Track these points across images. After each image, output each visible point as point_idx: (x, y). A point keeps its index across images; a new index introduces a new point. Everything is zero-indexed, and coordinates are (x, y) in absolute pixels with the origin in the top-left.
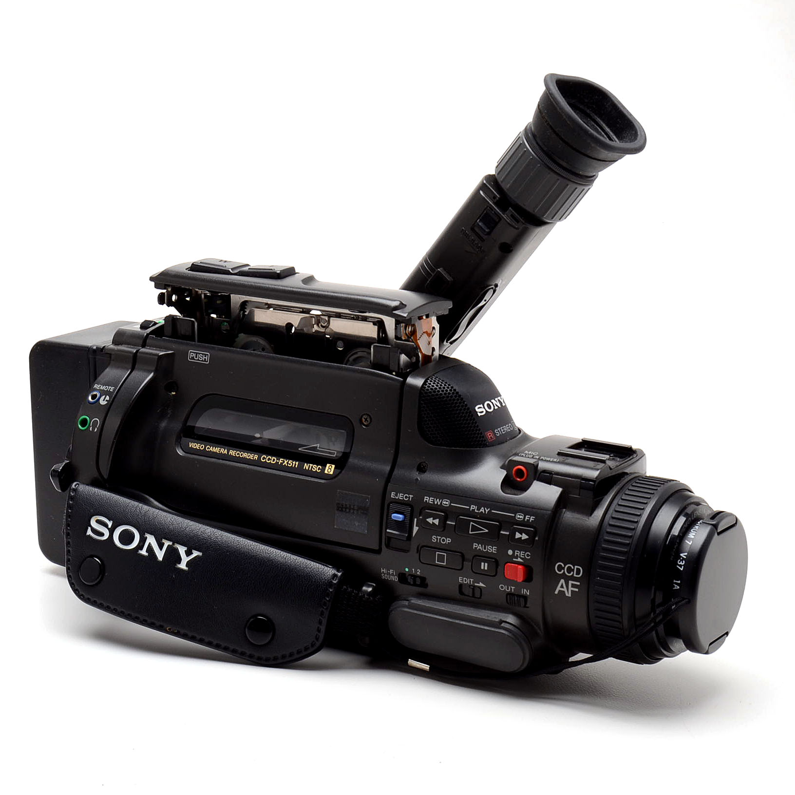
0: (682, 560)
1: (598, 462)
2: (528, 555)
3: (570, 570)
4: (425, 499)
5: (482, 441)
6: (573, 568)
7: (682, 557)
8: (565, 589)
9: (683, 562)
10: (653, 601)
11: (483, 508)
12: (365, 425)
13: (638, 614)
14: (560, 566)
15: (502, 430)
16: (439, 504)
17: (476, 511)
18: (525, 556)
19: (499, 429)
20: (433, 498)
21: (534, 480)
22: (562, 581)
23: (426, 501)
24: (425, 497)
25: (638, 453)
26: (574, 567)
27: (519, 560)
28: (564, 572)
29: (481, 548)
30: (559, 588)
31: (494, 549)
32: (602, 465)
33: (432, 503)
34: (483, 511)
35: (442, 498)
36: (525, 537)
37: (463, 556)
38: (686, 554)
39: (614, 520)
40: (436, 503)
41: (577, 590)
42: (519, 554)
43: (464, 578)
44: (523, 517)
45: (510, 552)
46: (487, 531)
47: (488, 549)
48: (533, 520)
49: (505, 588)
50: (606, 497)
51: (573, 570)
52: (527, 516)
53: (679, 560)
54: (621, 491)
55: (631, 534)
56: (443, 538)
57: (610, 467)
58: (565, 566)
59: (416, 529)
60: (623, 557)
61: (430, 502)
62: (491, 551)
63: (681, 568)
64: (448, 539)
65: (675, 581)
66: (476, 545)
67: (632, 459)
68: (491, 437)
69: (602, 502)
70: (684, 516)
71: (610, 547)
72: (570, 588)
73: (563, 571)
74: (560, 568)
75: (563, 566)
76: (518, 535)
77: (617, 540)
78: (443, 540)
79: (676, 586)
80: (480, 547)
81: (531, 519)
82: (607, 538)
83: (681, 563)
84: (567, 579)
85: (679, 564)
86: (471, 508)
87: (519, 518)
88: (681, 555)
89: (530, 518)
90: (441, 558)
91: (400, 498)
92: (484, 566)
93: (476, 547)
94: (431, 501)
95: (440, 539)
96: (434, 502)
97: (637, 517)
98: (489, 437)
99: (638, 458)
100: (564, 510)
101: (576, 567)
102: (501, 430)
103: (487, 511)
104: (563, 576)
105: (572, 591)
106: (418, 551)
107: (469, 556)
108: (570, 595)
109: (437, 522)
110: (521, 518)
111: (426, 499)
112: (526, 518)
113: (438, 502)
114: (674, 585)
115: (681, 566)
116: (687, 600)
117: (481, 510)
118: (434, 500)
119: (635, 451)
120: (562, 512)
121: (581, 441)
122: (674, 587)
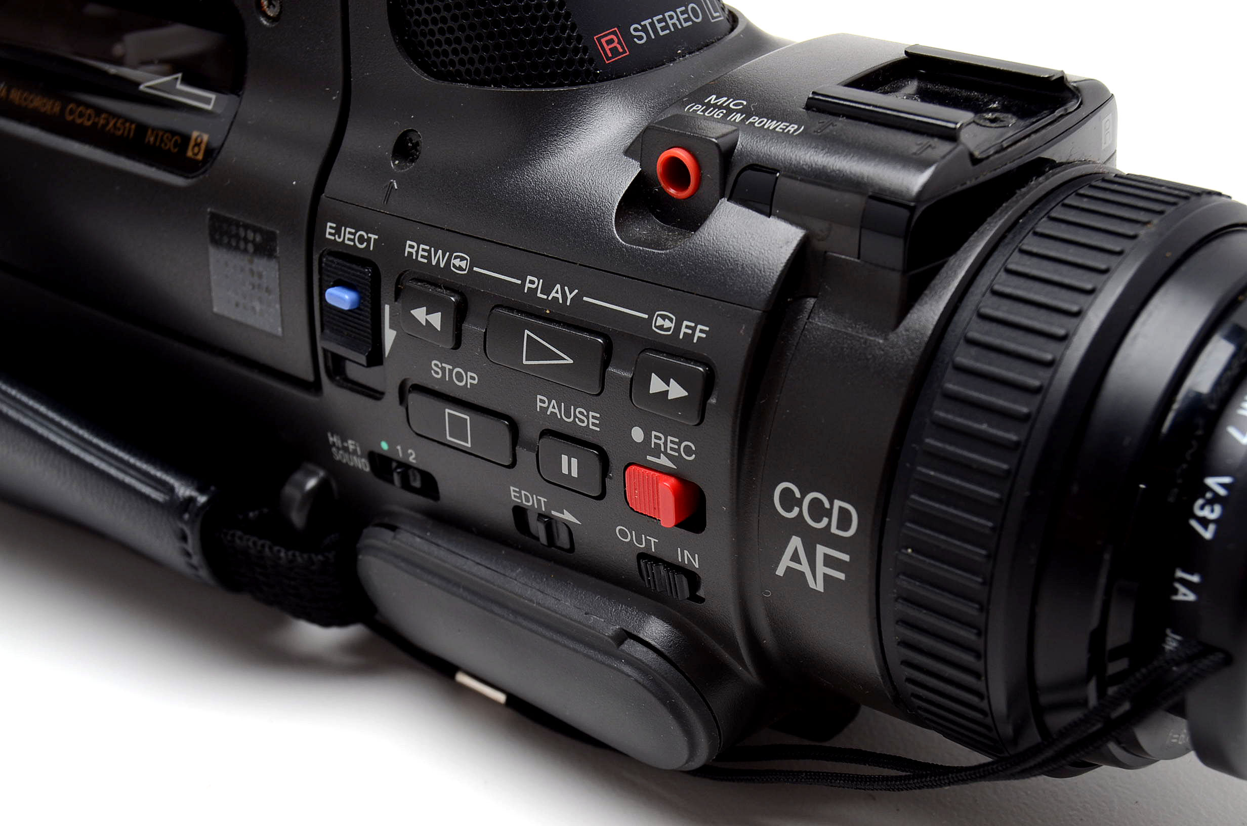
0: (1210, 503)
1: (932, 135)
2: (688, 450)
3: (817, 510)
4: (408, 249)
5: (582, 62)
6: (827, 505)
7: (1209, 489)
8: (805, 567)
9: (1212, 511)
10: (1098, 637)
11: (558, 286)
12: (268, 18)
13: (1045, 673)
14: (786, 492)
15: (658, 26)
16: (442, 265)
17: (539, 295)
18: (678, 451)
19: (647, 22)
20: (428, 248)
21: (722, 196)
22: (796, 542)
23: (410, 254)
24: (409, 242)
25: (1086, 95)
26: (832, 504)
27: (664, 461)
28: (801, 511)
29: (556, 411)
30: (785, 562)
31: (591, 420)
32: (942, 148)
33: (426, 261)
34: (559, 296)
35: (449, 249)
36: (676, 391)
37: (514, 428)
38: (1227, 480)
39: (974, 351)
40: (434, 263)
41: (841, 576)
42: (661, 442)
43: (523, 492)
44: (673, 325)
45: (637, 434)
46: (571, 362)
47: (575, 416)
48: (704, 336)
49: (631, 537)
50: (952, 260)
51: (829, 514)
52: (685, 323)
53: (1200, 502)
54: (1010, 236)
55: (1025, 410)
56: (457, 369)
57: (971, 155)
58: (803, 496)
59: (389, 336)
60: (992, 489)
61: (420, 259)
62: (585, 425)
63: (1206, 527)
64: (469, 374)
65: (1180, 574)
66: (542, 401)
67: (1062, 116)
68: (614, 51)
69: (936, 281)
70: (1229, 338)
71: (951, 448)
72: (821, 569)
73: (796, 510)
74: (788, 500)
75: (798, 495)
76: (656, 385)
77: (976, 426)
78: (459, 377)
79: (1182, 589)
80: (553, 408)
81: (698, 334)
82: (942, 414)
83: (1206, 513)
84: (812, 539)
85: (1200, 513)
86: (528, 285)
87: (661, 328)
88: (1211, 482)
89: (694, 329)
90: (458, 427)
91: (347, 242)
92: (570, 466)
93: (545, 405)
94: (422, 256)
95: (451, 371)
96: (429, 258)
97: (1053, 345)
98: (607, 48)
99: (1083, 112)
100: (811, 302)
101: (838, 503)
102: (652, 25)
103: (570, 297)
104: (798, 526)
105: (826, 577)
106: (402, 399)
107: (530, 431)
108: (820, 587)
109: (436, 319)
110: (668, 329)
111: (411, 248)
112: (684, 330)
113: (439, 258)
114: (1177, 585)
115: (1204, 522)
116: (1220, 656)
117: (553, 294)
118: (429, 251)
119: (1077, 89)
120: (800, 311)
121: (903, 55)
122: (1176, 592)
